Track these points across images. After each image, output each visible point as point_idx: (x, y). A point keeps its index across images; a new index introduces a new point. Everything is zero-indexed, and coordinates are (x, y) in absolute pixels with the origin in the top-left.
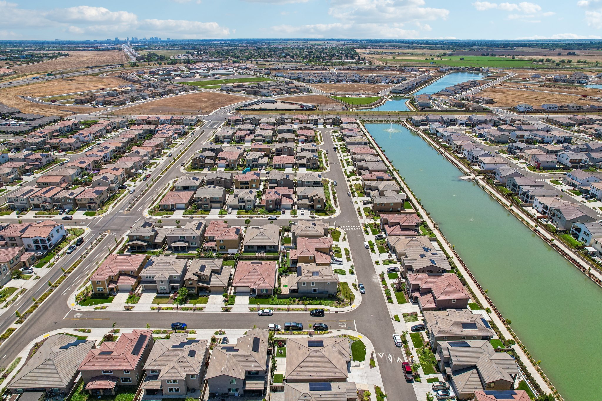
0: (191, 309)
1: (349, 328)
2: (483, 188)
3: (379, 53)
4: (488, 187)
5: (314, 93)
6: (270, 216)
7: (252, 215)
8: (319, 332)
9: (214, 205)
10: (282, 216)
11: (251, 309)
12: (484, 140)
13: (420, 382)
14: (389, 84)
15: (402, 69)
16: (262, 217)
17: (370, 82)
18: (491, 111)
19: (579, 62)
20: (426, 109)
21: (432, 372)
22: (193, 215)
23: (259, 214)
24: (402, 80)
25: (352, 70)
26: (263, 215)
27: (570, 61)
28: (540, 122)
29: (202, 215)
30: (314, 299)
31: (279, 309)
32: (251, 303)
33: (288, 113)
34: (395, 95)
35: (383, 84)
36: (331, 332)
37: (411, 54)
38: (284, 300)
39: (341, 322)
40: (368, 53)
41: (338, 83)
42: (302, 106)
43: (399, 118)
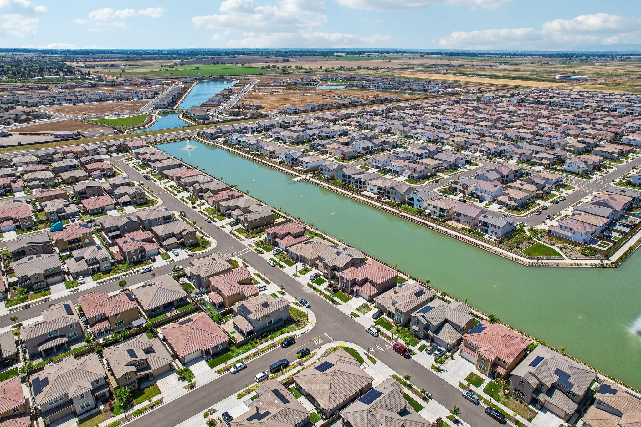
0: (147, 409)
1: (326, 341)
2: (318, 184)
3: (100, 65)
4: (322, 183)
5: (58, 119)
6: (141, 268)
7: (118, 275)
8: (305, 358)
9: (50, 280)
10: (155, 265)
11: (219, 372)
12: (284, 143)
13: (416, 354)
14: (143, 100)
15: (145, 83)
16: (131, 273)
17: (120, 99)
18: (267, 116)
19: (297, 67)
20: (207, 121)
21: (417, 343)
22: (27, 303)
23: (124, 271)
24: (155, 94)
25: (82, 87)
26: (131, 271)
27: (290, 67)
28: (312, 120)
29: (43, 298)
30: (274, 331)
31: (248, 358)
32: (212, 366)
33: (43, 147)
34: (161, 110)
35: (136, 100)
36: (315, 353)
37: (139, 66)
38: (245, 347)
39: (315, 340)
40: (85, 67)
41: (79, 104)
42: (56, 136)
43: (188, 134)
